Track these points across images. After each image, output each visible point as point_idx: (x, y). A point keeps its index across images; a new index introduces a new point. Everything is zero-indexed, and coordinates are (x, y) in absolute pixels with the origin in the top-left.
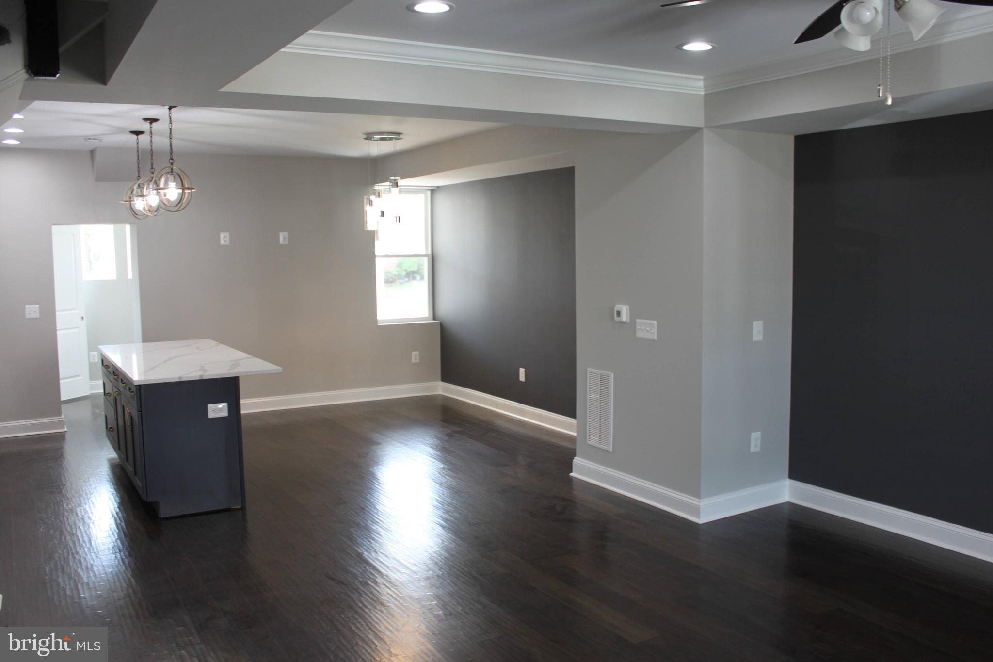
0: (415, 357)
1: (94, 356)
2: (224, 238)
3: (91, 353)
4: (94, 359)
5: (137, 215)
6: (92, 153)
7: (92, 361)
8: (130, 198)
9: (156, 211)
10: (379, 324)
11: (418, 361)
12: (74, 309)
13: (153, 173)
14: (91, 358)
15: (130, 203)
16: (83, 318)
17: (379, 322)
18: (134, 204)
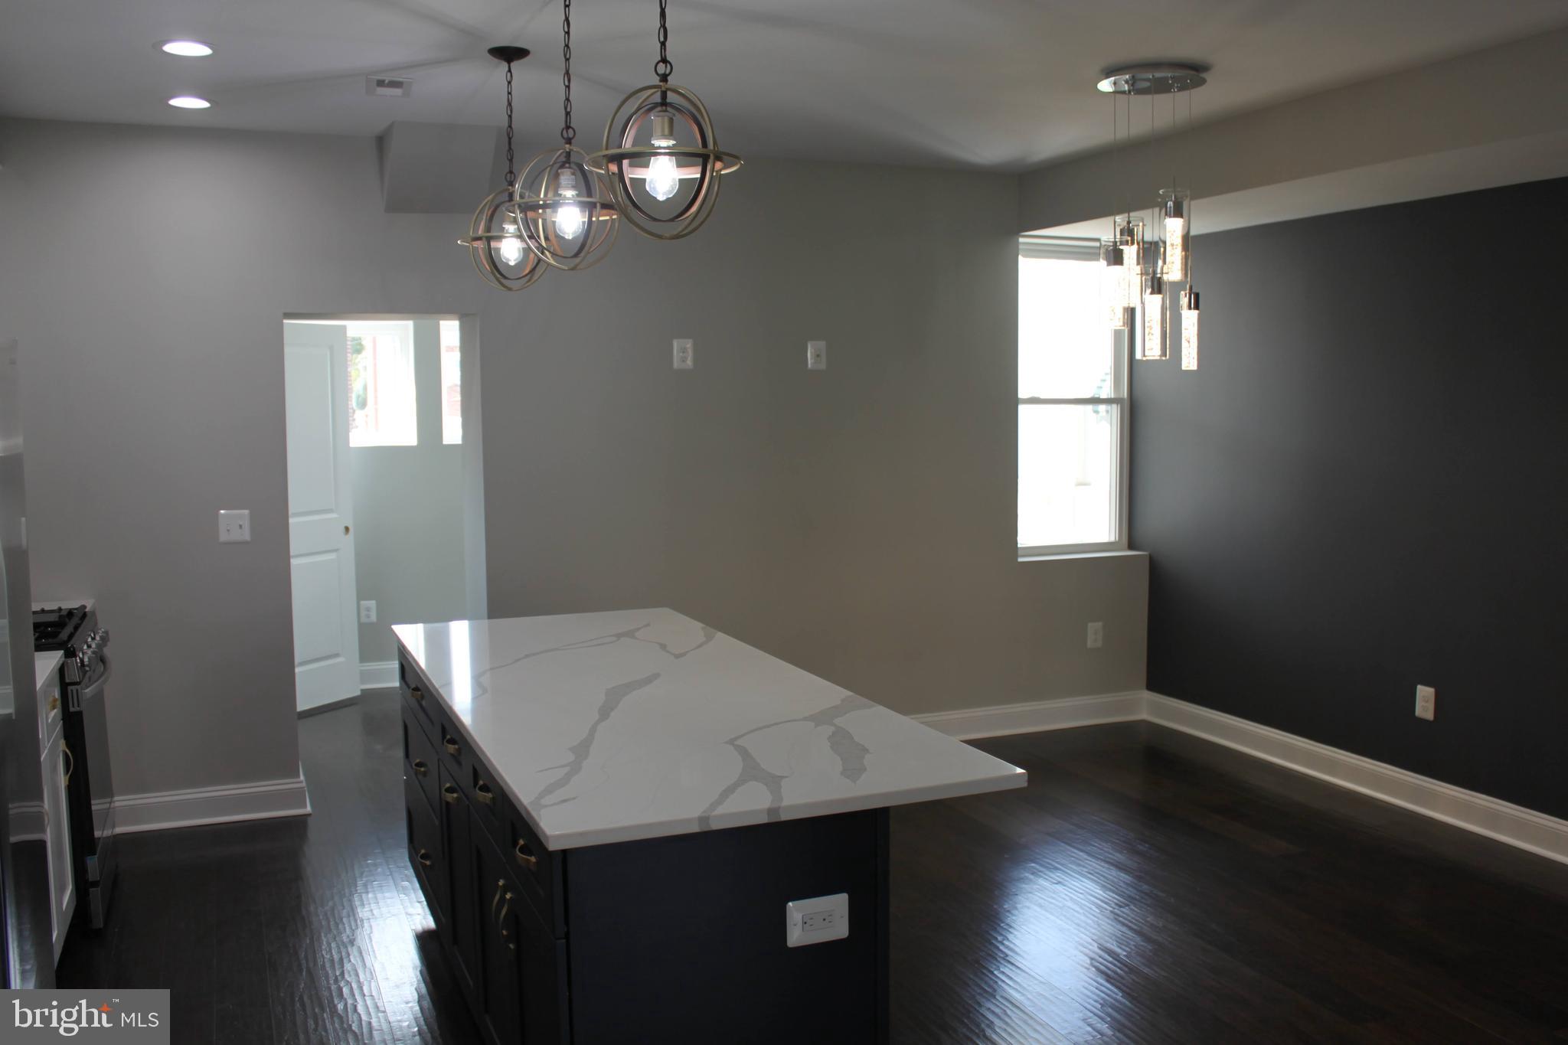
0: (1094, 634)
1: (368, 609)
2: (682, 353)
3: (362, 602)
4: (368, 616)
5: (505, 277)
6: (381, 141)
7: (364, 620)
8: (488, 229)
9: (576, 255)
10: (1020, 560)
11: (1099, 644)
12: (330, 511)
13: (569, 141)
14: (363, 613)
15: (489, 245)
16: (347, 529)
17: (1020, 552)
18: (498, 250)
